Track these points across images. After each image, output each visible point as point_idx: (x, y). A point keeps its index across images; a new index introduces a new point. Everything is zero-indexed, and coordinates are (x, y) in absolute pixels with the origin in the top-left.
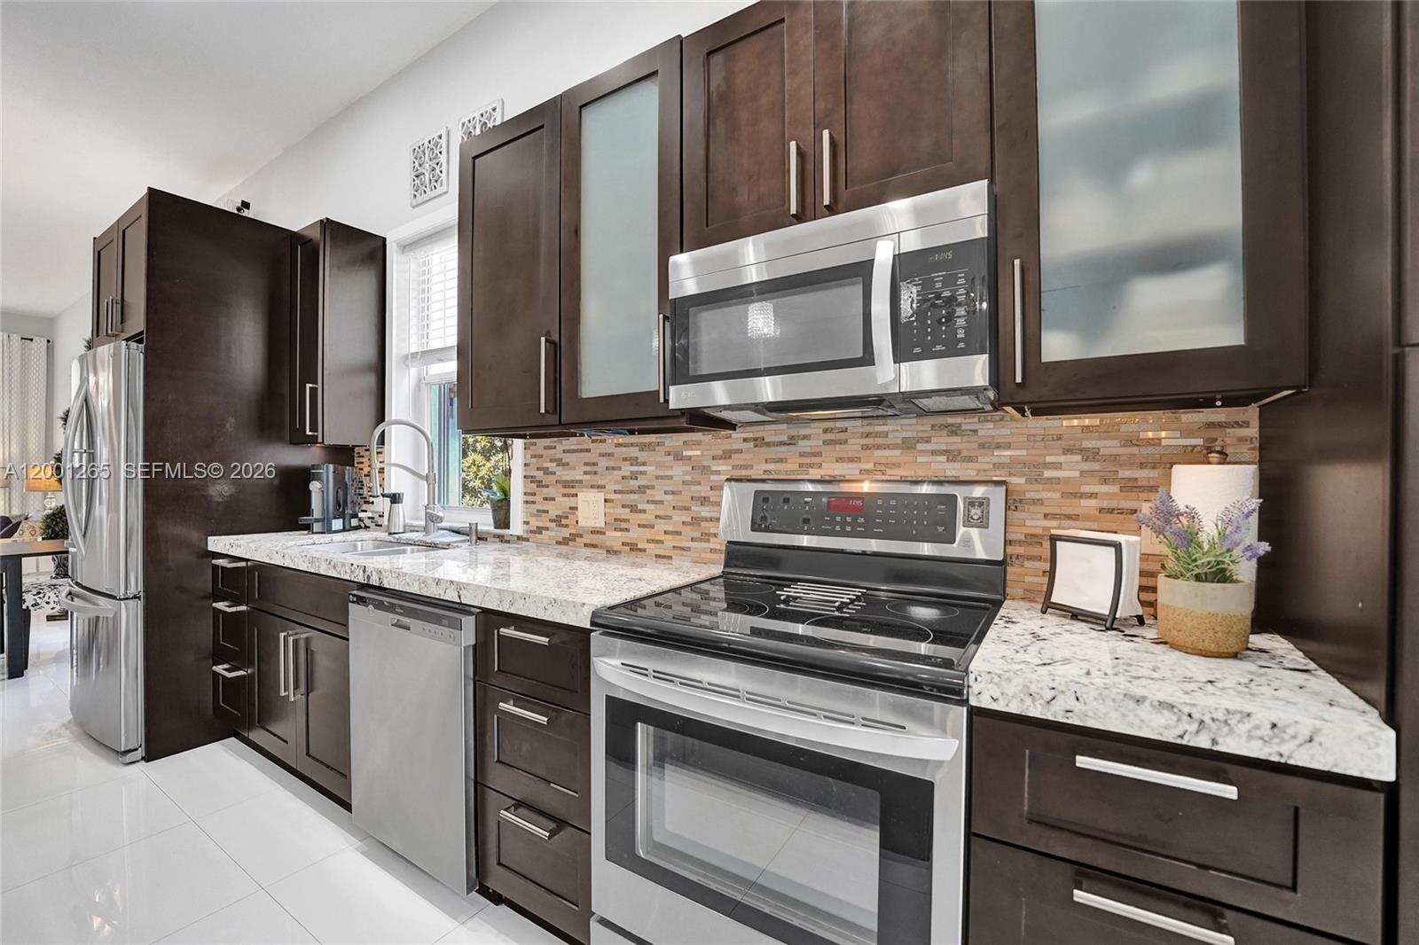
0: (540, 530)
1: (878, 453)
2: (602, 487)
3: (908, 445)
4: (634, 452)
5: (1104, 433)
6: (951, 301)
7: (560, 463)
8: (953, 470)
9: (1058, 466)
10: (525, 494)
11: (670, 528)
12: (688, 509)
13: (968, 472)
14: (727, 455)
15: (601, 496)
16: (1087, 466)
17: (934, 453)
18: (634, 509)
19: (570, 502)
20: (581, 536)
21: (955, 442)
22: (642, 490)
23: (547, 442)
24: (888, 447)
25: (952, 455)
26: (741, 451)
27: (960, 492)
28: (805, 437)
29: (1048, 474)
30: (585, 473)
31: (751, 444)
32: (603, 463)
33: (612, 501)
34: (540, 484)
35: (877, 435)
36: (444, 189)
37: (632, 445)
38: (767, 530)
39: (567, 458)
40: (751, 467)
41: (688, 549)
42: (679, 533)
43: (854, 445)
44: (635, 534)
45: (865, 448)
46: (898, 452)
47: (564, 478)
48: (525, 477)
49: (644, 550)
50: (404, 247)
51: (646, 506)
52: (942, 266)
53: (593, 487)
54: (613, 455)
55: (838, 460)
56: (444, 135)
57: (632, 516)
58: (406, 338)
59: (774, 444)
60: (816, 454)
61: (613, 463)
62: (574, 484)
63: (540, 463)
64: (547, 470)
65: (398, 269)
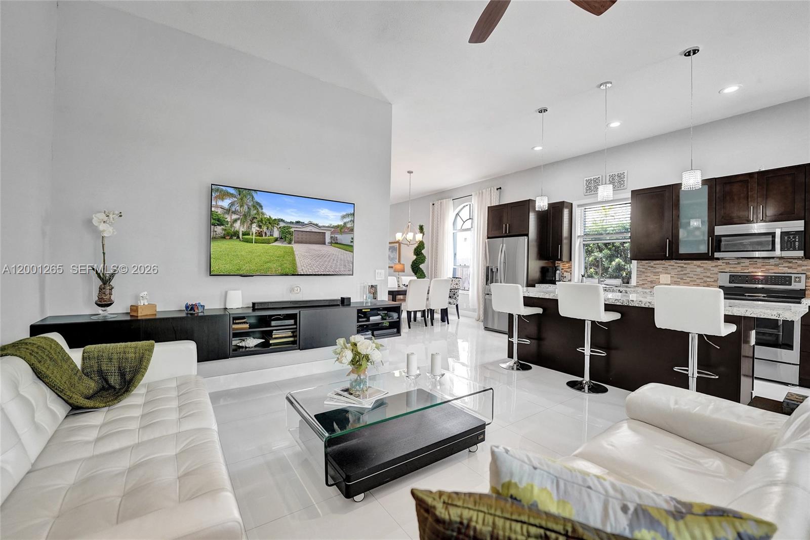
0: (643, 284)
1: (766, 267)
3: (776, 265)
4: (683, 265)
6: (795, 241)
7: (652, 267)
8: (790, 271)
10: (637, 275)
12: (703, 279)
13: (795, 271)
14: (716, 266)
15: (669, 276)
17: (784, 267)
18: (682, 279)
19: (658, 277)
21: (790, 265)
22: (685, 274)
23: (647, 262)
24: (769, 265)
25: (789, 268)
26: (721, 265)
27: (793, 276)
28: (743, 263)
30: (663, 270)
31: (725, 264)
32: (670, 267)
33: (673, 277)
34: (644, 272)
35: (767, 263)
37: (682, 263)
38: (734, 283)
39: (654, 266)
40: (726, 269)
43: (759, 265)
45: (763, 265)
46: (773, 267)
47: (654, 271)
48: (637, 270)
50: (579, 206)
51: (686, 278)
52: (792, 234)
53: (666, 273)
54: (674, 265)
55: (754, 268)
56: (601, 177)
57: (681, 281)
58: (578, 231)
59: (733, 264)
60: (747, 267)
61: (674, 268)
62: (658, 272)
63: (644, 267)
64: (646, 269)
65: (577, 212)
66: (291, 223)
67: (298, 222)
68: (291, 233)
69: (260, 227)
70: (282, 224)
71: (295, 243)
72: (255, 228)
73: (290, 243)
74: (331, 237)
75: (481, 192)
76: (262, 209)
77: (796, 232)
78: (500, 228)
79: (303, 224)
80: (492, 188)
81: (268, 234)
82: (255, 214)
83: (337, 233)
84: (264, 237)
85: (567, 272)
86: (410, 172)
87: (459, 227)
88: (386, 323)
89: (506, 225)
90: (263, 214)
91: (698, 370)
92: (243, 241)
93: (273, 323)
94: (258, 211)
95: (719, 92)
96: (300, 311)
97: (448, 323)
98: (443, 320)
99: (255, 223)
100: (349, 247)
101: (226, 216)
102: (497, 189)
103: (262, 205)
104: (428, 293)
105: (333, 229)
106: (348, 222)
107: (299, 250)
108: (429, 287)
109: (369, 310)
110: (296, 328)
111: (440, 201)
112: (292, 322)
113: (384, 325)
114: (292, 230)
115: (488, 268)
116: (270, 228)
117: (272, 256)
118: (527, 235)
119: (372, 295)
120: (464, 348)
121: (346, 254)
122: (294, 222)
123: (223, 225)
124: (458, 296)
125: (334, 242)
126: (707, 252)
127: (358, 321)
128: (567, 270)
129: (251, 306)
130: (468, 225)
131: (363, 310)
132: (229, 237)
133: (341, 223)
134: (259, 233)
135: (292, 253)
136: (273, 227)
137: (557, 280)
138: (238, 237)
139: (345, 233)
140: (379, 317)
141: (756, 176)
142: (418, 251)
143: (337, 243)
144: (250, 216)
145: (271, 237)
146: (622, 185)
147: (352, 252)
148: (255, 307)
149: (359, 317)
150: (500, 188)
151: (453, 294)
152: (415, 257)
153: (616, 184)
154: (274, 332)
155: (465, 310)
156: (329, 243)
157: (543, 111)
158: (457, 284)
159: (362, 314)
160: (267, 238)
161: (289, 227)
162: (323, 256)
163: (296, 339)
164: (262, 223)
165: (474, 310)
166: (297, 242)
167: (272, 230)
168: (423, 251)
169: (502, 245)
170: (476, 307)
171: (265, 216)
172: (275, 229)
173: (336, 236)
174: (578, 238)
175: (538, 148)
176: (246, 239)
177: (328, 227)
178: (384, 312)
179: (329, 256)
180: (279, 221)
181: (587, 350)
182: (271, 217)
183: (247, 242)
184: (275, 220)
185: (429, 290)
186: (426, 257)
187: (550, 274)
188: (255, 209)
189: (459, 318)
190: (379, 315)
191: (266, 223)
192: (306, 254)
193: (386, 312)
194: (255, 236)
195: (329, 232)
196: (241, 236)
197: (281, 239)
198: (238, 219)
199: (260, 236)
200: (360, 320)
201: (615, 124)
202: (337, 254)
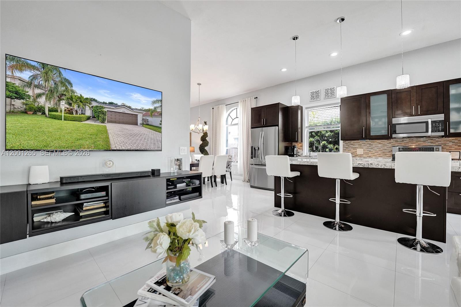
1: (419, 142)
2: (363, 148)
3: (424, 141)
4: (370, 143)
5: (456, 140)
6: (439, 127)
7: (352, 144)
9: (449, 144)
10: (343, 150)
11: (378, 154)
12: (382, 151)
13: (434, 145)
14: (390, 143)
15: (363, 149)
16: (453, 144)
17: (428, 142)
18: (370, 151)
19: (355, 150)
20: (357, 156)
21: (432, 141)
22: (372, 148)
23: (349, 141)
24: (420, 142)
25: (432, 143)
26: (393, 142)
27: (435, 147)
28: (405, 140)
29: (447, 145)
30: (359, 146)
31: (395, 142)
32: (363, 144)
33: (365, 150)
34: (347, 148)
35: (419, 140)
36: (319, 99)
39: (354, 144)
40: (395, 145)
41: (382, 157)
42: (380, 154)
44: (370, 155)
45: (417, 142)
47: (353, 147)
48: (343, 147)
49: (372, 157)
50: (306, 108)
51: (373, 151)
52: (438, 122)
53: (360, 148)
54: (365, 143)
55: (412, 143)
56: (320, 90)
57: (370, 152)
58: (306, 124)
59: (399, 141)
60: (407, 143)
61: (365, 145)
62: (356, 148)
63: (347, 145)
64: (349, 146)
65: (305, 112)
66: (104, 103)
67: (111, 103)
68: (104, 113)
69: (70, 104)
70: (94, 104)
71: (108, 122)
72: (63, 105)
73: (103, 122)
74: (143, 119)
75: (244, 100)
76: (72, 86)
77: (439, 121)
78: (259, 121)
79: (116, 106)
80: (252, 98)
81: (80, 112)
82: (64, 91)
83: (149, 116)
84: (74, 115)
85: (300, 149)
86: (199, 84)
87: (229, 122)
88: (190, 189)
89: (263, 120)
90: (73, 92)
91: (423, 211)
92: (49, 117)
93: (83, 196)
94: (66, 89)
95: (400, 35)
96: (111, 184)
97: (226, 184)
98: (222, 182)
99: (64, 99)
100: (158, 129)
101: (27, 89)
102: (255, 98)
103: (72, 82)
104: (213, 165)
105: (144, 112)
106: (158, 107)
107: (112, 128)
108: (214, 161)
109: (176, 179)
110: (108, 199)
111: (217, 106)
112: (103, 193)
113: (188, 190)
114: (106, 110)
115: (252, 147)
116: (81, 107)
117: (84, 133)
118: (278, 126)
119: (178, 167)
120: (235, 199)
121: (156, 134)
122: (107, 102)
123: (23, 99)
124: (231, 166)
125: (144, 123)
126: (387, 134)
127: (167, 189)
128: (300, 148)
129: (59, 180)
130: (236, 121)
131: (171, 179)
132: (32, 113)
133: (152, 107)
134: (69, 111)
135: (106, 131)
136: (85, 105)
137: (295, 154)
138: (44, 113)
139: (155, 116)
140: (184, 184)
141: (415, 88)
142: (204, 138)
143: (148, 125)
144: (57, 92)
145: (83, 116)
146: (333, 95)
147: (161, 132)
148: (63, 181)
149: (168, 185)
150: (257, 98)
151: (228, 166)
152: (202, 142)
153: (329, 94)
154: (85, 204)
155: (235, 175)
156: (140, 124)
157: (295, 38)
158: (230, 159)
159: (171, 182)
160: (78, 115)
161: (102, 107)
162: (136, 135)
163: (108, 209)
164: (72, 100)
165: (241, 175)
166: (110, 122)
167: (83, 108)
168: (207, 139)
169: (261, 132)
170: (243, 173)
171: (76, 94)
172: (87, 108)
173: (147, 118)
174: (306, 128)
175: (284, 70)
176: (54, 115)
177: (140, 110)
178: (188, 180)
179: (141, 135)
180: (92, 101)
181: (338, 200)
182: (83, 95)
183: (55, 119)
184: (87, 99)
185: (214, 163)
186: (209, 142)
187: (290, 150)
188: (64, 86)
189: (232, 181)
190: (184, 182)
191: (76, 101)
192: (119, 133)
193: (189, 180)
194: (64, 113)
195: (141, 115)
196: (47, 112)
197: (93, 117)
198: (43, 94)
199: (70, 114)
200: (169, 187)
201: (334, 54)
202: (148, 134)
